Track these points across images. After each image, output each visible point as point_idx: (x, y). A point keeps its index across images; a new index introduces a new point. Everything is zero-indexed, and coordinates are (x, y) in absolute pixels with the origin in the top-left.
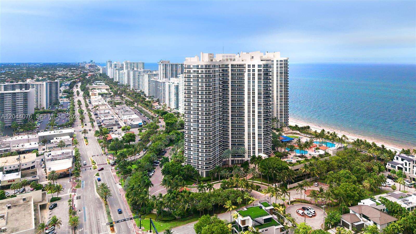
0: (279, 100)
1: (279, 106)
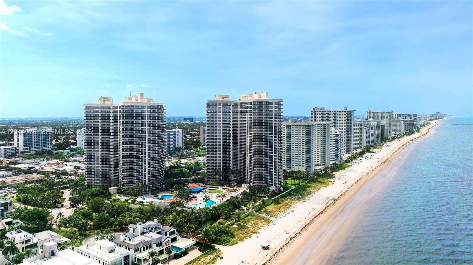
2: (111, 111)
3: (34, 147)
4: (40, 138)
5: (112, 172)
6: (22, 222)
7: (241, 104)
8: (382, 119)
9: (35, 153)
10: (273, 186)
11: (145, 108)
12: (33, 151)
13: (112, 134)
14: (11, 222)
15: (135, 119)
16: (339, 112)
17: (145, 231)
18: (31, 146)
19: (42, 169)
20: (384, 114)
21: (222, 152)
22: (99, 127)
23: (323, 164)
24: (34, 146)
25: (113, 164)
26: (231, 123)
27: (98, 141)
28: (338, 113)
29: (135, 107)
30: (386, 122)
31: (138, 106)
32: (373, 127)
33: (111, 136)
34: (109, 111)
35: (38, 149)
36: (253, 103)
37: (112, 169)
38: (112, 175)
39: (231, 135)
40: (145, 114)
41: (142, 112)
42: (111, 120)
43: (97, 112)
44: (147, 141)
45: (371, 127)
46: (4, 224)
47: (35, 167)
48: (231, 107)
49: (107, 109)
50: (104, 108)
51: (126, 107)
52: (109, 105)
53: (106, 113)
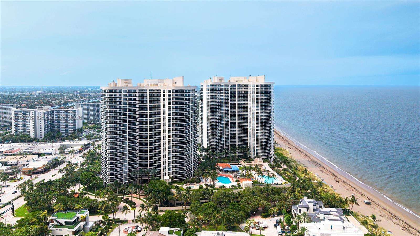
0: (255, 128)
1: (255, 134)
2: (137, 94)
5: (138, 162)
11: (191, 92)
13: (138, 120)
22: (127, 112)
26: (229, 103)
27: (126, 129)
37: (138, 158)
38: (138, 165)
42: (137, 104)
43: (125, 96)
48: (229, 89)
49: (133, 92)
50: (130, 91)
51: (176, 91)
52: (134, 89)
53: (132, 97)
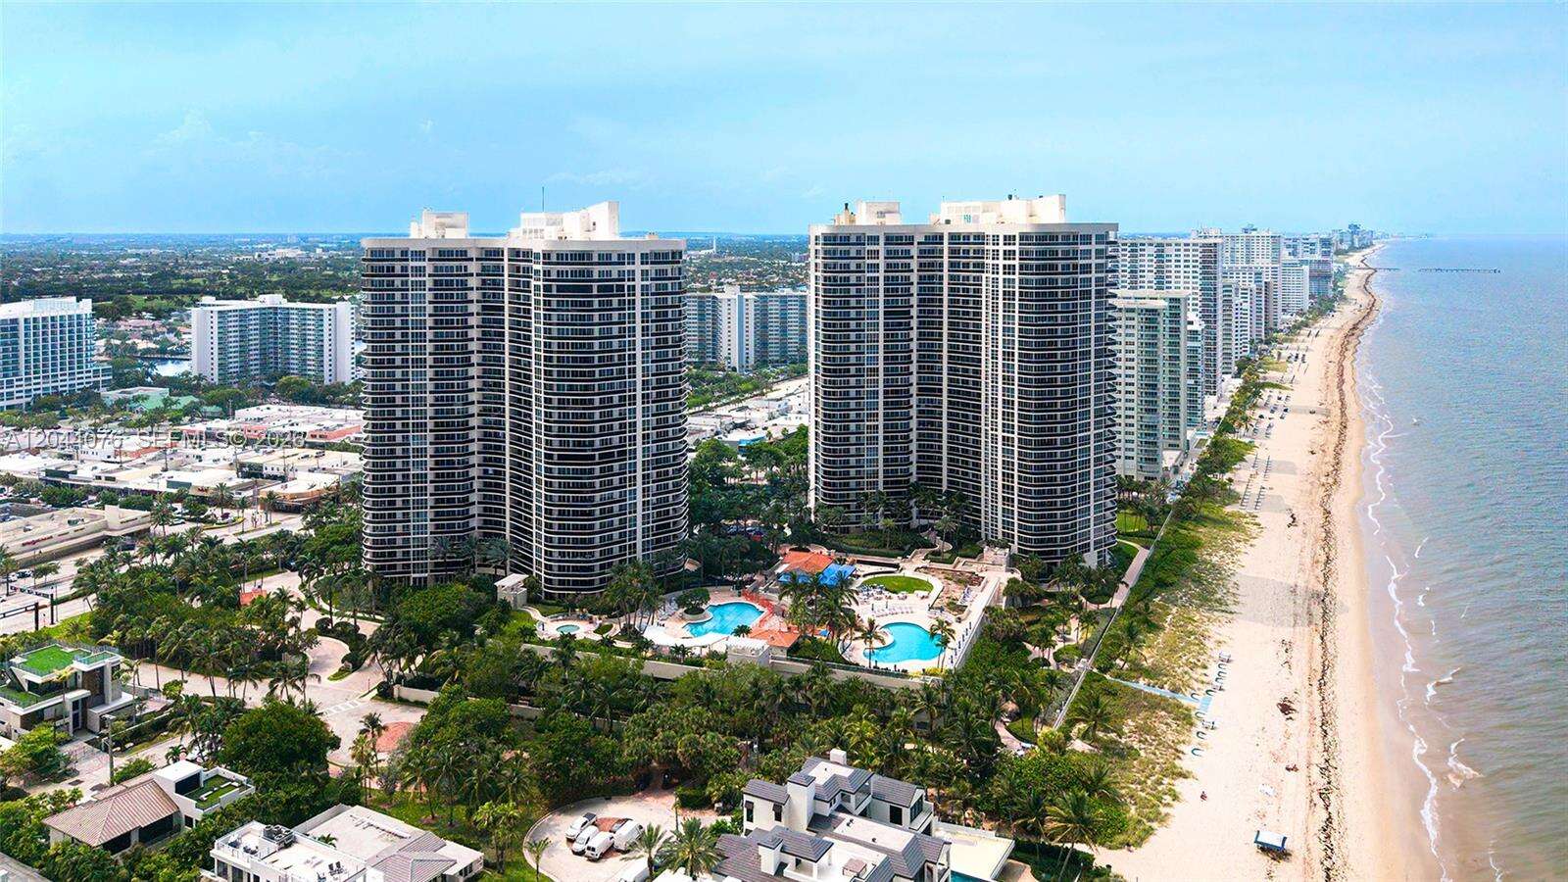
0: (1000, 421)
1: (1000, 446)
2: (474, 267)
3: (24, 377)
4: (50, 343)
5: (475, 510)
6: (243, 778)
7: (953, 237)
8: (1248, 262)
9: (29, 399)
10: (1089, 550)
11: (633, 263)
12: (23, 394)
13: (475, 359)
14: (196, 777)
15: (596, 306)
16: (1174, 247)
17: (826, 810)
18: (15, 375)
19: (107, 479)
20: (1255, 241)
21: (881, 423)
22: (427, 330)
23: (1172, 442)
24: (26, 374)
25: (479, 478)
26: (914, 312)
27: (422, 388)
28: (1168, 250)
29: (595, 259)
30: (1270, 273)
31: (609, 256)
32: (1249, 292)
33: (473, 365)
34: (466, 267)
35: (42, 386)
36: (1021, 238)
37: (474, 497)
38: (474, 523)
39: (914, 356)
40: (634, 286)
41: (624, 280)
42: (472, 301)
43: (420, 271)
44: (639, 393)
45: (1240, 291)
46: (171, 791)
47: (75, 472)
48: (914, 250)
49: (457, 260)
50: (444, 255)
51: (562, 258)
52: (464, 246)
53: (452, 276)
